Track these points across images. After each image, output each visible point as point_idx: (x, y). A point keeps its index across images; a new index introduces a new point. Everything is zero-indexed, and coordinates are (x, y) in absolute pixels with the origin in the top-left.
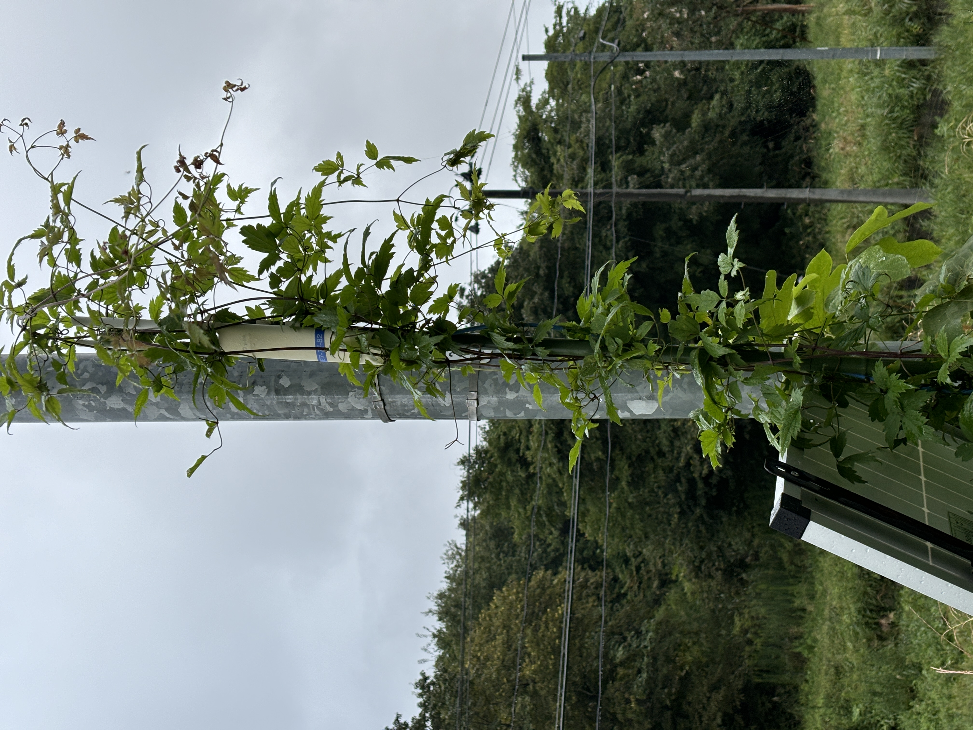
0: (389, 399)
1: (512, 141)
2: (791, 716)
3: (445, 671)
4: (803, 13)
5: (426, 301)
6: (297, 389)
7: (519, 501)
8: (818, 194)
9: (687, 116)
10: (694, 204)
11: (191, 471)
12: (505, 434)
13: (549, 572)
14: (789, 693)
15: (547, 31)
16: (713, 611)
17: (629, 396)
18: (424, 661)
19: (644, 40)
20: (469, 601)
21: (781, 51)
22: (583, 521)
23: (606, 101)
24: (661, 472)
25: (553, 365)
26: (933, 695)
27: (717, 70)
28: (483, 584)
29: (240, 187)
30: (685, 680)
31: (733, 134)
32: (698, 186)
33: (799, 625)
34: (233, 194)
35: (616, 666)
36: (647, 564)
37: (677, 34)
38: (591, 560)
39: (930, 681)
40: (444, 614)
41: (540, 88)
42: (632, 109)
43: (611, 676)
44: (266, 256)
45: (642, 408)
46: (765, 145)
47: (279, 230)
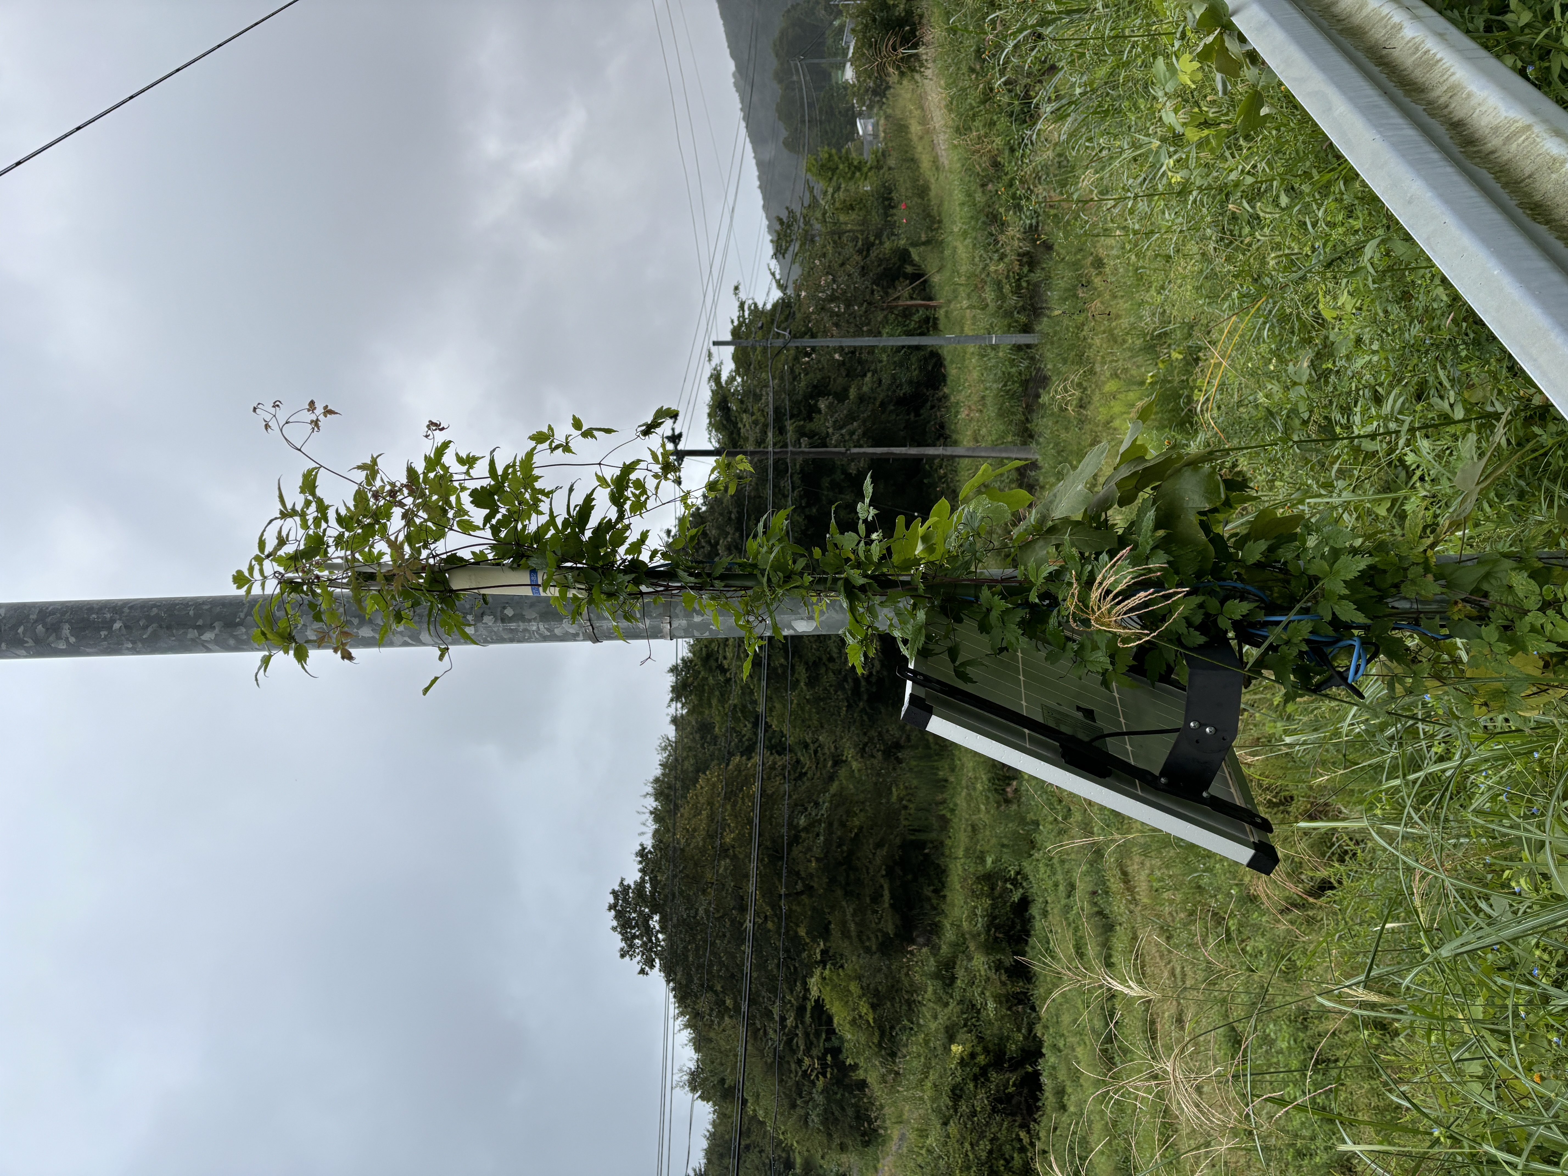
0: (597, 624)
1: (707, 410)
2: (939, 866)
3: (661, 841)
4: (935, 308)
5: (622, 544)
6: (519, 617)
7: (719, 701)
8: (949, 451)
9: (846, 390)
10: (853, 460)
11: (426, 691)
12: (706, 647)
13: (744, 758)
14: (936, 847)
15: (732, 322)
16: (876, 784)
17: (793, 617)
18: (643, 833)
19: (810, 330)
20: (679, 785)
21: (918, 338)
22: (771, 715)
23: (782, 379)
24: (831, 674)
25: (728, 595)
26: (1048, 845)
27: (869, 353)
28: (691, 769)
29: (469, 455)
30: (856, 839)
31: (882, 404)
32: (855, 447)
33: (942, 793)
34: (461, 460)
35: (798, 832)
36: (822, 749)
37: (837, 325)
38: (777, 747)
39: (1045, 833)
40: (659, 795)
41: (728, 368)
42: (802, 385)
43: (795, 840)
44: (488, 511)
45: (803, 627)
46: (908, 414)
47: (498, 488)
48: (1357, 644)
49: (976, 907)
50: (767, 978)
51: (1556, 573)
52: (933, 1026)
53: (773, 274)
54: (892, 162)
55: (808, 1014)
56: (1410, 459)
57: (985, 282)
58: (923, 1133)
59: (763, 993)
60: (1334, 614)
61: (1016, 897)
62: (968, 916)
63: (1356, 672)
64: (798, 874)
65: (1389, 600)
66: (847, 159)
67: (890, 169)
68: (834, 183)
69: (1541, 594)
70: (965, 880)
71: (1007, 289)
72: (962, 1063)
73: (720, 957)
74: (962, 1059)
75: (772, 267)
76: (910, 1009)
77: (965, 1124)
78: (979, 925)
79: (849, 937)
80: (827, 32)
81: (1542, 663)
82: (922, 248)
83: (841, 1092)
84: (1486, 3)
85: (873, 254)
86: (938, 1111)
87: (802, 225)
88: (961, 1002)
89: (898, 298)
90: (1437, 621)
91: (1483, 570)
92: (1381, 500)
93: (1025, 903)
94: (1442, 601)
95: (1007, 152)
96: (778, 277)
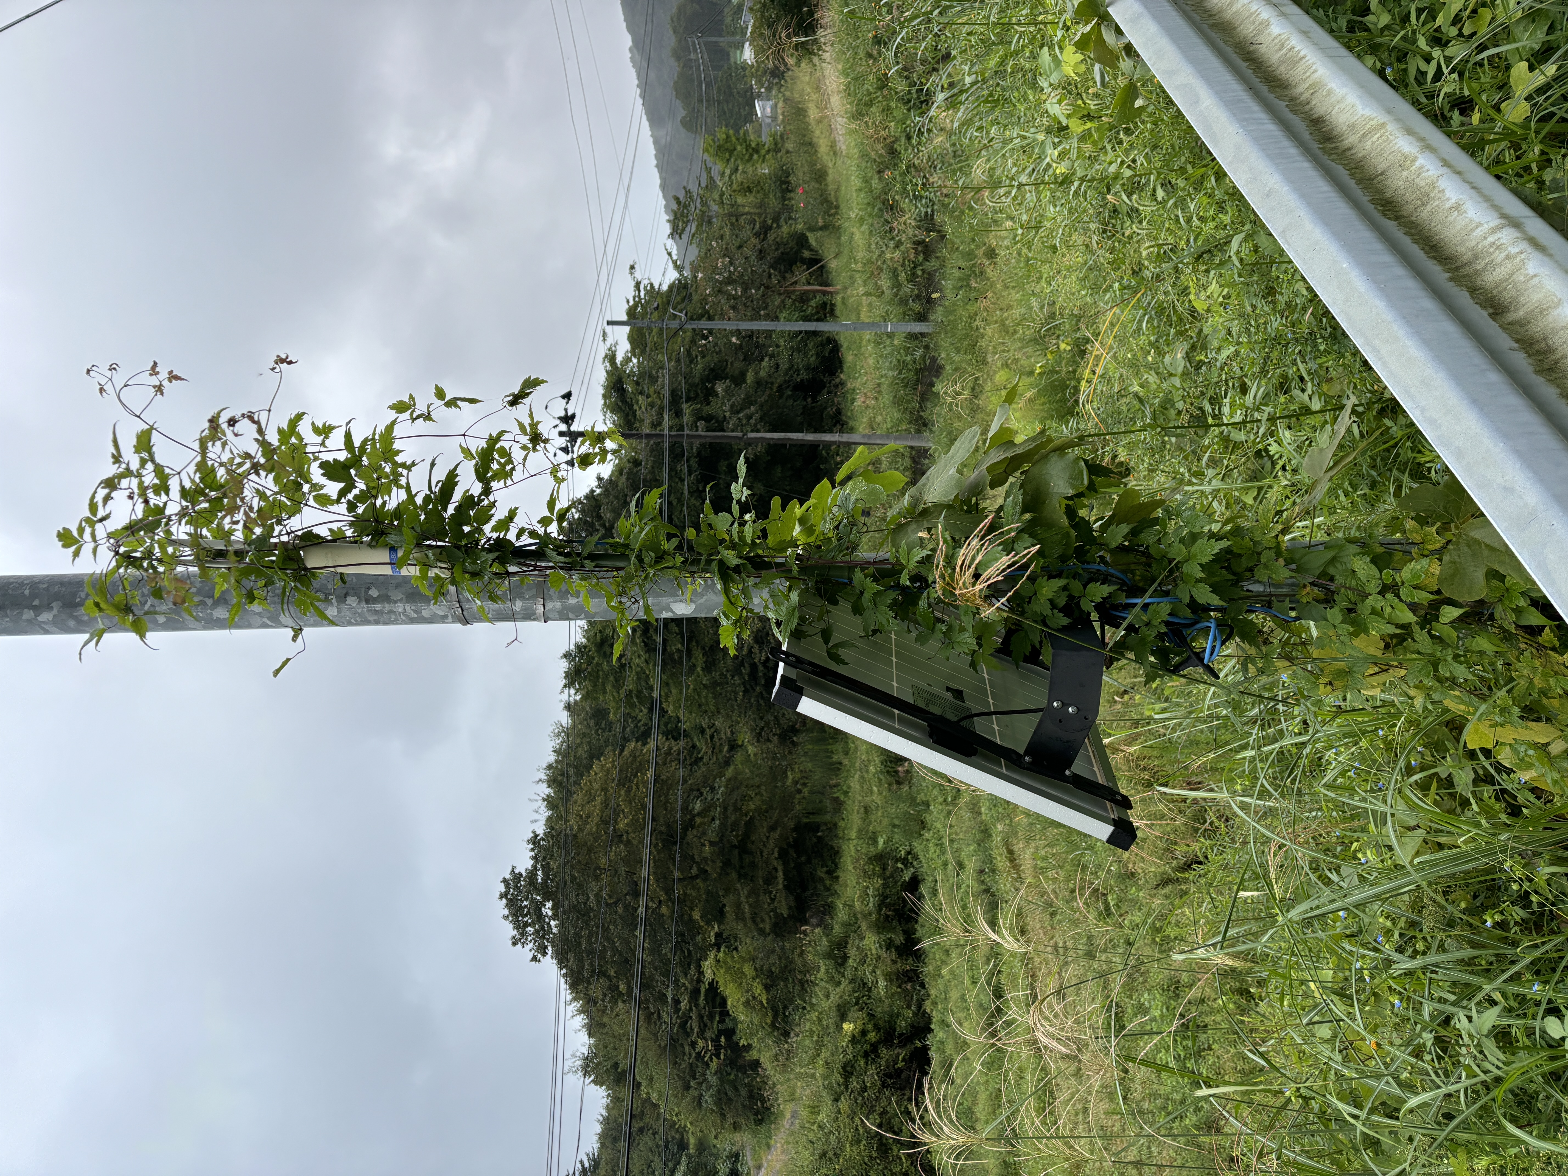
0: (465, 606)
2: (832, 847)
3: (552, 828)
4: (831, 293)
5: (488, 522)
6: (385, 598)
7: (614, 686)
8: (845, 438)
9: (743, 374)
10: (750, 445)
11: (277, 672)
12: (600, 632)
13: (639, 744)
14: (830, 829)
15: (628, 302)
16: (771, 768)
17: (671, 599)
18: (536, 821)
19: (707, 312)
20: (572, 771)
21: (815, 323)
22: (667, 701)
23: (678, 361)
25: (600, 575)
26: (938, 825)
27: (766, 337)
28: (584, 756)
29: (324, 425)
30: (750, 823)
31: (780, 389)
32: (752, 431)
33: (836, 776)
34: (316, 430)
35: (694, 816)
36: (719, 734)
37: (734, 308)
38: (673, 733)
39: (935, 815)
40: (552, 782)
41: (623, 348)
42: (699, 367)
43: (689, 825)
44: (342, 485)
45: (682, 609)
46: (805, 399)
47: (354, 461)
48: (1213, 625)
49: (868, 887)
50: (661, 962)
51: (1396, 558)
52: (825, 1004)
53: (670, 254)
54: (790, 146)
55: (702, 997)
56: (1274, 449)
57: (882, 270)
58: (815, 1110)
59: (657, 977)
60: (1191, 597)
61: (907, 876)
62: (860, 896)
63: (1212, 653)
64: (692, 858)
65: (1245, 583)
66: (745, 141)
67: (788, 152)
68: (731, 164)
69: (1381, 579)
70: (857, 860)
71: (902, 277)
72: (854, 1040)
73: (614, 943)
74: (854, 1037)
75: (668, 247)
76: (803, 989)
77: (856, 1099)
78: (871, 905)
79: (743, 919)
80: (726, 10)
81: (1382, 645)
82: (820, 233)
83: (734, 1072)
84: (1349, 3)
85: (771, 237)
86: (830, 1087)
87: (699, 205)
88: (852, 981)
89: (796, 283)
90: (1287, 603)
91: (1330, 554)
92: (1249, 488)
93: (914, 884)
94: (1293, 585)
95: (903, 140)
96: (675, 257)
